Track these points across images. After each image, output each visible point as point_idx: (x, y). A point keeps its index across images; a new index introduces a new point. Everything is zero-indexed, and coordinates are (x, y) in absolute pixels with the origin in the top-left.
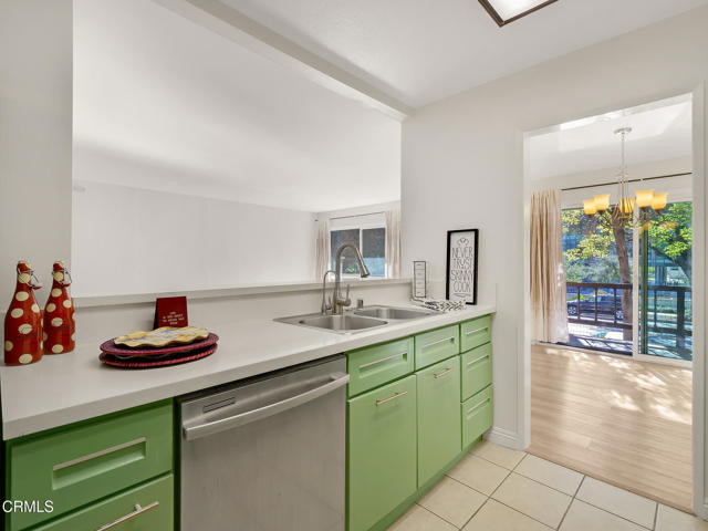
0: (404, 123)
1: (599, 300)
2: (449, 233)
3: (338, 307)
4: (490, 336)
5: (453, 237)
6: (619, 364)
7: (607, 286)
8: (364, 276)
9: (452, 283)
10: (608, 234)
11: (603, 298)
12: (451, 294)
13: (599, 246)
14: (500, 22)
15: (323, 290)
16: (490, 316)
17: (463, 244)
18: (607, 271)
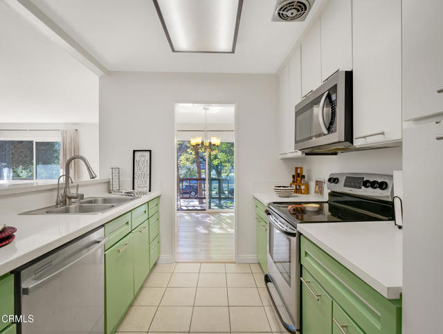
0: (101, 78)
1: (184, 187)
2: (134, 151)
3: (67, 200)
4: (158, 208)
5: (136, 154)
6: (199, 216)
7: (187, 179)
8: (93, 178)
9: (136, 180)
10: (191, 153)
11: (186, 186)
12: (135, 187)
13: (187, 160)
14: (173, 50)
15: (58, 189)
16: (159, 197)
17: (142, 158)
18: (187, 172)
